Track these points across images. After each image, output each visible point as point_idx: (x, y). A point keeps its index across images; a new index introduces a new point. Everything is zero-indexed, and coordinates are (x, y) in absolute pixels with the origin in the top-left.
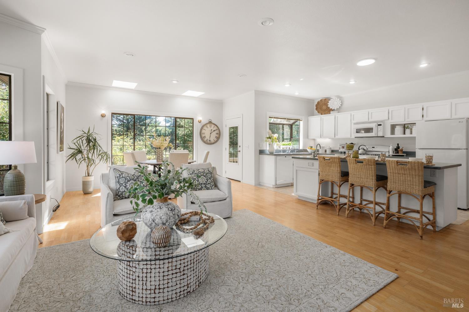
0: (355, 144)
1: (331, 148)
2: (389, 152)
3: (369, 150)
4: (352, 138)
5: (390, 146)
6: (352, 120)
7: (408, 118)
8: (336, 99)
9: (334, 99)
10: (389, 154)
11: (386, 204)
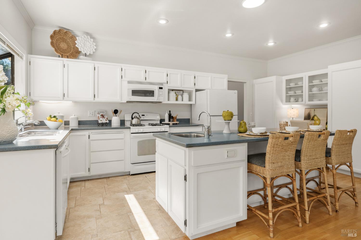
1: (77, 118)
6: (124, 76)
7: (184, 85)
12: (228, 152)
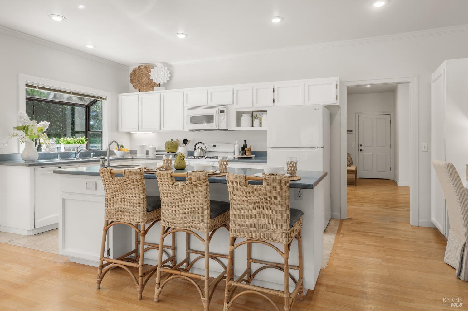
0: (190, 141)
1: (155, 148)
2: (234, 153)
3: (209, 150)
4: (184, 131)
5: (235, 144)
6: (185, 102)
7: (257, 103)
8: (162, 68)
9: (160, 67)
10: (234, 156)
11: (228, 255)
12: (87, 183)
